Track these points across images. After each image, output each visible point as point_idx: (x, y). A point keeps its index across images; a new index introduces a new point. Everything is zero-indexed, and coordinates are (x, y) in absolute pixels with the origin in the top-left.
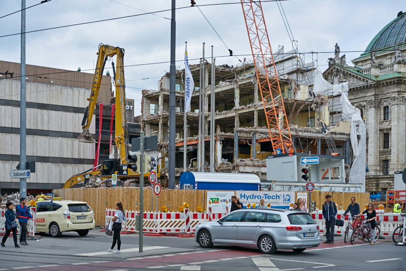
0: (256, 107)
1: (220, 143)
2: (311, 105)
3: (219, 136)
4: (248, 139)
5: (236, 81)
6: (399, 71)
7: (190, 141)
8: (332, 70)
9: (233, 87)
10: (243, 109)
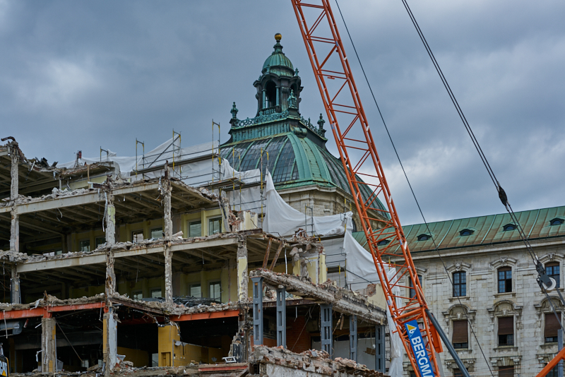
0: (169, 244)
1: (114, 317)
2: (289, 250)
3: (111, 299)
4: (157, 312)
5: (109, 187)
7: (13, 310)
9: (102, 199)
10: (128, 248)
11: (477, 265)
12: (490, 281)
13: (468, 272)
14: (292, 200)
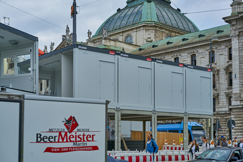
6: (106, 44)
8: (64, 44)
11: (183, 54)
12: (188, 61)
13: (180, 57)
14: (137, 30)
